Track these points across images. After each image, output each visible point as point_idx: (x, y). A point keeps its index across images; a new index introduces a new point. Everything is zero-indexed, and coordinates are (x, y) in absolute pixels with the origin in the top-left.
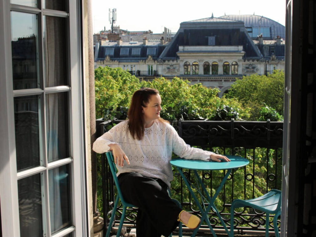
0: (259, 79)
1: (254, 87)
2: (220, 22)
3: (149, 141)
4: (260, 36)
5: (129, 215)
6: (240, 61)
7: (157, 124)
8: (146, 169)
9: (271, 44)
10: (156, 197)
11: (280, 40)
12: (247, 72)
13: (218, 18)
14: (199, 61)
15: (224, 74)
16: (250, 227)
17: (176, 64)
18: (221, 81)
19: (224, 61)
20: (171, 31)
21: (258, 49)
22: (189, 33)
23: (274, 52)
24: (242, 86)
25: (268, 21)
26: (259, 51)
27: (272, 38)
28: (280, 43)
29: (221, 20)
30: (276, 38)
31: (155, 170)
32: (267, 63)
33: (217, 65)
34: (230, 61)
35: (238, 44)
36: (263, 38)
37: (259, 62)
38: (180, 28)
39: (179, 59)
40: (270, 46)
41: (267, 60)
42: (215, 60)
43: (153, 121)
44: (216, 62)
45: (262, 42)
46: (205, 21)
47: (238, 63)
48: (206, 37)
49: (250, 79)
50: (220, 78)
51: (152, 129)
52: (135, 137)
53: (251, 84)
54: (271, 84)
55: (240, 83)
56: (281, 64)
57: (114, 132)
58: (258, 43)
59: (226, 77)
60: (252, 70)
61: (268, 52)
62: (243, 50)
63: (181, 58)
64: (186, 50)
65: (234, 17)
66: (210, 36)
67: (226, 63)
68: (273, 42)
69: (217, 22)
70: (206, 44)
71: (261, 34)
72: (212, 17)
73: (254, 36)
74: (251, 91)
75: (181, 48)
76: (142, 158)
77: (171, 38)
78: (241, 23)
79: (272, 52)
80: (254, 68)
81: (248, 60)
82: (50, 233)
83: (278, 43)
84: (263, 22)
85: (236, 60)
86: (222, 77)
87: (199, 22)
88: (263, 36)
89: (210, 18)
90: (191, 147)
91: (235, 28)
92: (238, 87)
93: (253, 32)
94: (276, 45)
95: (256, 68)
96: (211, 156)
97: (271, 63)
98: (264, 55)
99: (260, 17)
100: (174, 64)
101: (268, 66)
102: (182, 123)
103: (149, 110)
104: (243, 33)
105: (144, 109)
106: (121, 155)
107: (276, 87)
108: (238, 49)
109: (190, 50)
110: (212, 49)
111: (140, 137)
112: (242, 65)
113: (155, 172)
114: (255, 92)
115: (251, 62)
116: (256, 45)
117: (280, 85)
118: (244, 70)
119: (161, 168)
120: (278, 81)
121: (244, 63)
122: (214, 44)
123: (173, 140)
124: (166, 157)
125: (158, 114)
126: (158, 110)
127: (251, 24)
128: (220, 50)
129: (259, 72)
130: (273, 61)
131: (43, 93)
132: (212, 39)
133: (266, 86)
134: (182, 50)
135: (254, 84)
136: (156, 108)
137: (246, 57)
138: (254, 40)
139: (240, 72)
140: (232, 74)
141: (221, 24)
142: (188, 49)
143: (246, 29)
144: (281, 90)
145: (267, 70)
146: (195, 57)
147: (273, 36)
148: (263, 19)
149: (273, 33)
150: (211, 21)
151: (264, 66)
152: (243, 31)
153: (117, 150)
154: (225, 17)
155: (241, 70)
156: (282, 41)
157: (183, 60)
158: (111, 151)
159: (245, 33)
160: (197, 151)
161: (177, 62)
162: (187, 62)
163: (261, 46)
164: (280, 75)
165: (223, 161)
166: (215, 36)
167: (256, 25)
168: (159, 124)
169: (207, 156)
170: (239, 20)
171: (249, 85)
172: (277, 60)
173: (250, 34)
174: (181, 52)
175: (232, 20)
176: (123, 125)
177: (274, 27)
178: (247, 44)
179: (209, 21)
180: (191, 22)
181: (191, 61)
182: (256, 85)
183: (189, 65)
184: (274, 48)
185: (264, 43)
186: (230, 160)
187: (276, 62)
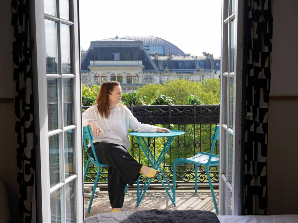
0: (156, 87)
1: (152, 94)
2: (123, 41)
3: (114, 119)
4: (155, 53)
5: (93, 177)
6: (140, 73)
7: (118, 107)
8: (113, 139)
9: (165, 59)
10: (124, 157)
11: (172, 57)
12: (146, 82)
13: (122, 38)
14: (107, 73)
15: (127, 84)
16: (183, 181)
17: (87, 76)
18: (125, 89)
19: (127, 73)
20: (82, 48)
21: (154, 64)
22: (98, 51)
23: (167, 65)
24: (142, 93)
25: (162, 41)
26: (155, 64)
27: (165, 55)
28: (172, 59)
29: (124, 40)
30: (169, 54)
31: (118, 140)
32: (162, 74)
33: (122, 77)
34: (133, 73)
35: (138, 59)
36: (158, 54)
37: (155, 73)
38: (91, 46)
39: (90, 71)
40: (164, 61)
41: (162, 72)
42: (120, 72)
43: (115, 105)
44: (121, 74)
45: (158, 58)
46: (111, 40)
47: (139, 75)
48: (112, 53)
49: (148, 87)
50: (124, 87)
51: (115, 111)
52: (104, 116)
53: (150, 91)
54: (166, 91)
55: (141, 91)
56: (172, 75)
57: (88, 113)
58: (154, 59)
59: (129, 86)
60: (150, 80)
61: (162, 66)
62: (142, 65)
63: (92, 71)
64: (96, 64)
65: (134, 37)
66: (116, 52)
67: (128, 75)
68: (165, 58)
69: (121, 41)
70: (112, 59)
71: (157, 51)
72: (117, 38)
73: (151, 53)
74: (150, 97)
75: (91, 62)
76: (110, 131)
77: (83, 54)
78: (140, 42)
79: (165, 65)
80: (151, 79)
81: (147, 73)
82: (65, 177)
83: (170, 59)
84: (157, 42)
85: (137, 73)
86: (126, 86)
87: (106, 41)
88: (158, 53)
89: (115, 38)
90: (142, 123)
91: (135, 46)
92: (139, 94)
93: (150, 50)
94: (168, 60)
95: (153, 79)
96: (157, 129)
97: (165, 75)
98: (159, 68)
99: (155, 38)
100: (86, 76)
101: (162, 77)
102: (133, 107)
103: (113, 97)
104: (142, 50)
105: (110, 96)
106: (97, 128)
107: (170, 94)
108: (139, 64)
109: (99, 64)
110: (117, 64)
111: (107, 117)
112: (142, 76)
113: (119, 141)
114: (153, 98)
115: (149, 74)
116: (153, 60)
117: (173, 92)
118: (143, 80)
119: (122, 138)
120: (171, 88)
121: (143, 75)
122: (119, 60)
123: (130, 119)
124: (125, 131)
125: (119, 99)
126: (120, 97)
127: (148, 43)
128: (124, 64)
129: (155, 82)
130: (166, 73)
131: (61, 77)
132: (117, 55)
133: (162, 92)
134: (92, 64)
135: (152, 91)
136: (119, 95)
137: (145, 70)
138: (151, 56)
139: (140, 82)
140: (134, 84)
141: (124, 43)
142: (97, 63)
143: (145, 47)
144: (174, 95)
145: (162, 80)
146: (103, 70)
147: (166, 53)
148: (157, 39)
149: (166, 51)
150: (116, 40)
151: (160, 77)
152: (142, 49)
153: (94, 125)
154: (127, 38)
155: (141, 80)
156: (173, 57)
157: (94, 72)
158: (90, 125)
159: (144, 50)
160: (147, 126)
161: (89, 74)
162: (96, 74)
163: (156, 61)
164: (173, 84)
165: (166, 132)
166: (120, 53)
167: (152, 44)
168: (119, 107)
169: (154, 129)
170: (139, 40)
171: (148, 92)
172: (170, 72)
173: (148, 51)
174: (92, 66)
175: (133, 40)
176: (94, 108)
177: (167, 46)
178: (146, 60)
179: (114, 40)
180: (99, 41)
181: (100, 73)
182: (153, 92)
183: (99, 76)
184: (167, 62)
185: (159, 59)
186: (171, 131)
187: (169, 74)
